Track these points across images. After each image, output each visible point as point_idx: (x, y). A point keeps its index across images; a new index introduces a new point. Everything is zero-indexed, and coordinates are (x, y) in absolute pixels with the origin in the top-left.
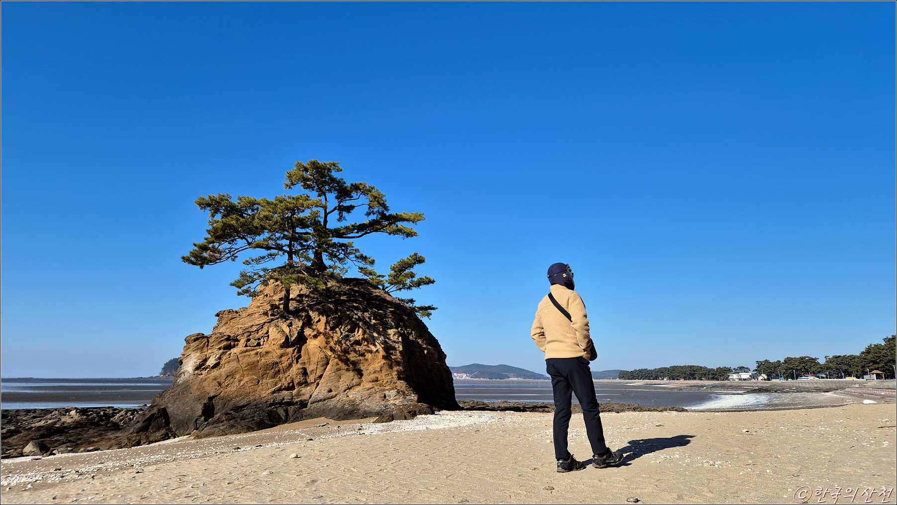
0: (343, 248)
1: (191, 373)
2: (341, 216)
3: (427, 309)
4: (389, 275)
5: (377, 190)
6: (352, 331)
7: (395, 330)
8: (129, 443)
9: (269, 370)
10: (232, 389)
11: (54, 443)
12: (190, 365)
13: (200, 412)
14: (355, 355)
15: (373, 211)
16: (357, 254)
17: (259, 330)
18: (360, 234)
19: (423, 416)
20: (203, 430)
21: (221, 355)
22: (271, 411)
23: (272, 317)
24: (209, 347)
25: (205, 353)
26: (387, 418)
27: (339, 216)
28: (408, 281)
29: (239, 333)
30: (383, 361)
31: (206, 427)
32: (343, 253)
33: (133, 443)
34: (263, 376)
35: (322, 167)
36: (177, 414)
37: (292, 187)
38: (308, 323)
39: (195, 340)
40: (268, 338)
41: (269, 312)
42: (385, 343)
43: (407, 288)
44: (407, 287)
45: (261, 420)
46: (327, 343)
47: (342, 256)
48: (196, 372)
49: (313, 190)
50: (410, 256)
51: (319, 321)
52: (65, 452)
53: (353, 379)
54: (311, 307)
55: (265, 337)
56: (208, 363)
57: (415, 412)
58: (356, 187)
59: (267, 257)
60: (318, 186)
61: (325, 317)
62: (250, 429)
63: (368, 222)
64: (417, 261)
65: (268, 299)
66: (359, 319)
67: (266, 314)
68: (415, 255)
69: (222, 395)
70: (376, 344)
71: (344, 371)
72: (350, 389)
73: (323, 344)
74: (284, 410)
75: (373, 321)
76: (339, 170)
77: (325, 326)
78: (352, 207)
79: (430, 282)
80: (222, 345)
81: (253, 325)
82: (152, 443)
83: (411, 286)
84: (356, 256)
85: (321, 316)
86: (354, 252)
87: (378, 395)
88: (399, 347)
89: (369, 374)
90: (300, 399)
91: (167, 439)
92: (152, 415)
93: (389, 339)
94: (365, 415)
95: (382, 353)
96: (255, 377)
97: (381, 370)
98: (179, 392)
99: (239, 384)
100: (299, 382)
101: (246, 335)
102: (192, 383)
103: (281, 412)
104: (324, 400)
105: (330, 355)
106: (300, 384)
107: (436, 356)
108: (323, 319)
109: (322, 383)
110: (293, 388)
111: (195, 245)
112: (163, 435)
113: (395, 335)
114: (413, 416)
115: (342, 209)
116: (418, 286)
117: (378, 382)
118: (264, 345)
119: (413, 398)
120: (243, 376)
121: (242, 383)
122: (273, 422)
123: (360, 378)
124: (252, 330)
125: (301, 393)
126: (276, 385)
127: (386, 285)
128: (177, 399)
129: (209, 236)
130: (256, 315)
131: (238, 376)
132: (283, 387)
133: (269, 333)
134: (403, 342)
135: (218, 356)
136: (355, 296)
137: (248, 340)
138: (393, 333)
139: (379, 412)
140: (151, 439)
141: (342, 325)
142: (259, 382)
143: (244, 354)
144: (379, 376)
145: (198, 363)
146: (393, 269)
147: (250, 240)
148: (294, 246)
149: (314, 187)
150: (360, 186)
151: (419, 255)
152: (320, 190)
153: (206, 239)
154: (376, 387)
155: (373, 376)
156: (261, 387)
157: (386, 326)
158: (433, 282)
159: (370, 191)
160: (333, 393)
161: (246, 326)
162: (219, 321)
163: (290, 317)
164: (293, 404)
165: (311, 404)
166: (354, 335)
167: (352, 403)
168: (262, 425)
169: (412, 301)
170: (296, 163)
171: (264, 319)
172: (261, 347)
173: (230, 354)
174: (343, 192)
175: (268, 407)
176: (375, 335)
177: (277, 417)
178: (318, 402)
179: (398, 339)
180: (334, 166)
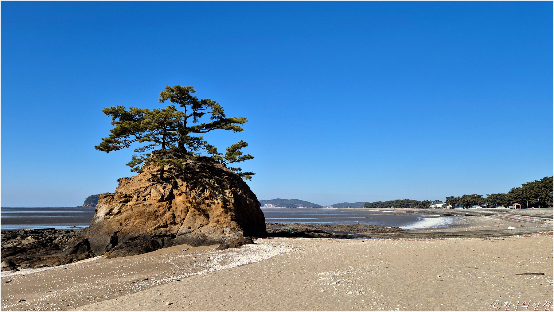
0: (197, 140)
1: (103, 217)
2: (195, 119)
3: (249, 175)
4: (225, 154)
5: (218, 104)
6: (203, 191)
7: (229, 190)
8: (66, 260)
9: (152, 215)
10: (129, 227)
11: (18, 260)
12: (102, 212)
13: (109, 242)
14: (205, 206)
15: (215, 117)
16: (206, 144)
17: (145, 190)
18: (207, 130)
19: (247, 245)
20: (111, 253)
21: (121, 207)
22: (153, 241)
23: (153, 183)
24: (114, 201)
25: (112, 205)
26: (225, 247)
27: (194, 119)
28: (237, 157)
29: (132, 192)
30: (222, 210)
31: (113, 251)
32: (197, 143)
33: (68, 261)
34: (148, 219)
35: (183, 90)
36: (95, 243)
37: (164, 101)
38: (175, 186)
39: (105, 197)
40: (151, 196)
41: (151, 179)
42: (223, 198)
43: (237, 162)
44: (237, 160)
45: (147, 246)
46: (187, 198)
47: (196, 145)
48: (106, 217)
49: (177, 103)
50: (239, 143)
51: (182, 185)
52: (25, 267)
53: (204, 221)
54: (177, 177)
55: (149, 195)
56: (113, 211)
57: (242, 243)
58: (204, 102)
59: (149, 147)
60: (180, 101)
61: (186, 183)
62: (140, 252)
63: (212, 122)
64: (243, 145)
65: (150, 170)
66: (207, 184)
67: (149, 180)
68: (242, 141)
69: (122, 231)
70: (218, 199)
71: (198, 216)
72: (202, 227)
73: (185, 199)
74: (161, 240)
75: (216, 185)
76: (194, 92)
77: (186, 188)
78: (202, 114)
79: (250, 157)
80: (122, 200)
81: (141, 188)
82: (80, 260)
83: (239, 160)
84: (205, 146)
85: (183, 182)
86: (204, 143)
87: (219, 231)
88: (232, 201)
89: (214, 217)
90: (171, 233)
91: (89, 258)
92: (80, 244)
93: (226, 196)
94: (212, 243)
95: (221, 204)
96: (143, 220)
97: (221, 215)
98: (96, 229)
99: (133, 224)
100: (170, 223)
101: (136, 194)
102: (103, 223)
103: (159, 241)
104: (186, 233)
105: (189, 206)
106: (171, 224)
107: (255, 205)
108: (185, 184)
109: (185, 223)
110: (167, 226)
111: (103, 139)
112: (86, 255)
113: (229, 193)
114: (241, 246)
115: (195, 115)
116: (244, 160)
117: (219, 223)
118: (148, 200)
119: (240, 233)
120: (135, 219)
121: (135, 223)
122: (155, 248)
123: (208, 220)
124: (141, 191)
125: (172, 229)
126: (156, 225)
127: (224, 160)
128: (94, 233)
129: (112, 134)
130: (143, 181)
131: (132, 220)
132: (161, 226)
133: (151, 193)
134: (234, 198)
135: (119, 207)
136: (205, 169)
137: (138, 197)
138: (228, 192)
139: (220, 241)
140: (79, 258)
141: (196, 187)
142: (145, 223)
143: (136, 206)
144: (220, 219)
145: (107, 211)
146: (228, 150)
147: (138, 135)
148: (166, 139)
149: (178, 101)
150: (207, 101)
151: (244, 142)
152: (181, 103)
153: (110, 136)
154: (218, 226)
155: (216, 219)
156: (147, 226)
157: (224, 188)
158: (253, 158)
159: (213, 104)
160: (192, 229)
161: (137, 188)
162: (120, 184)
163: (164, 183)
164: (167, 236)
165: (178, 236)
166: (204, 194)
167: (203, 235)
168: (148, 250)
169: (240, 169)
170: (166, 87)
171: (148, 184)
172: (146, 201)
173: (127, 206)
174: (196, 105)
175: (152, 238)
176: (217, 193)
177: (157, 244)
178: (182, 234)
179: (231, 196)
180: (191, 89)
